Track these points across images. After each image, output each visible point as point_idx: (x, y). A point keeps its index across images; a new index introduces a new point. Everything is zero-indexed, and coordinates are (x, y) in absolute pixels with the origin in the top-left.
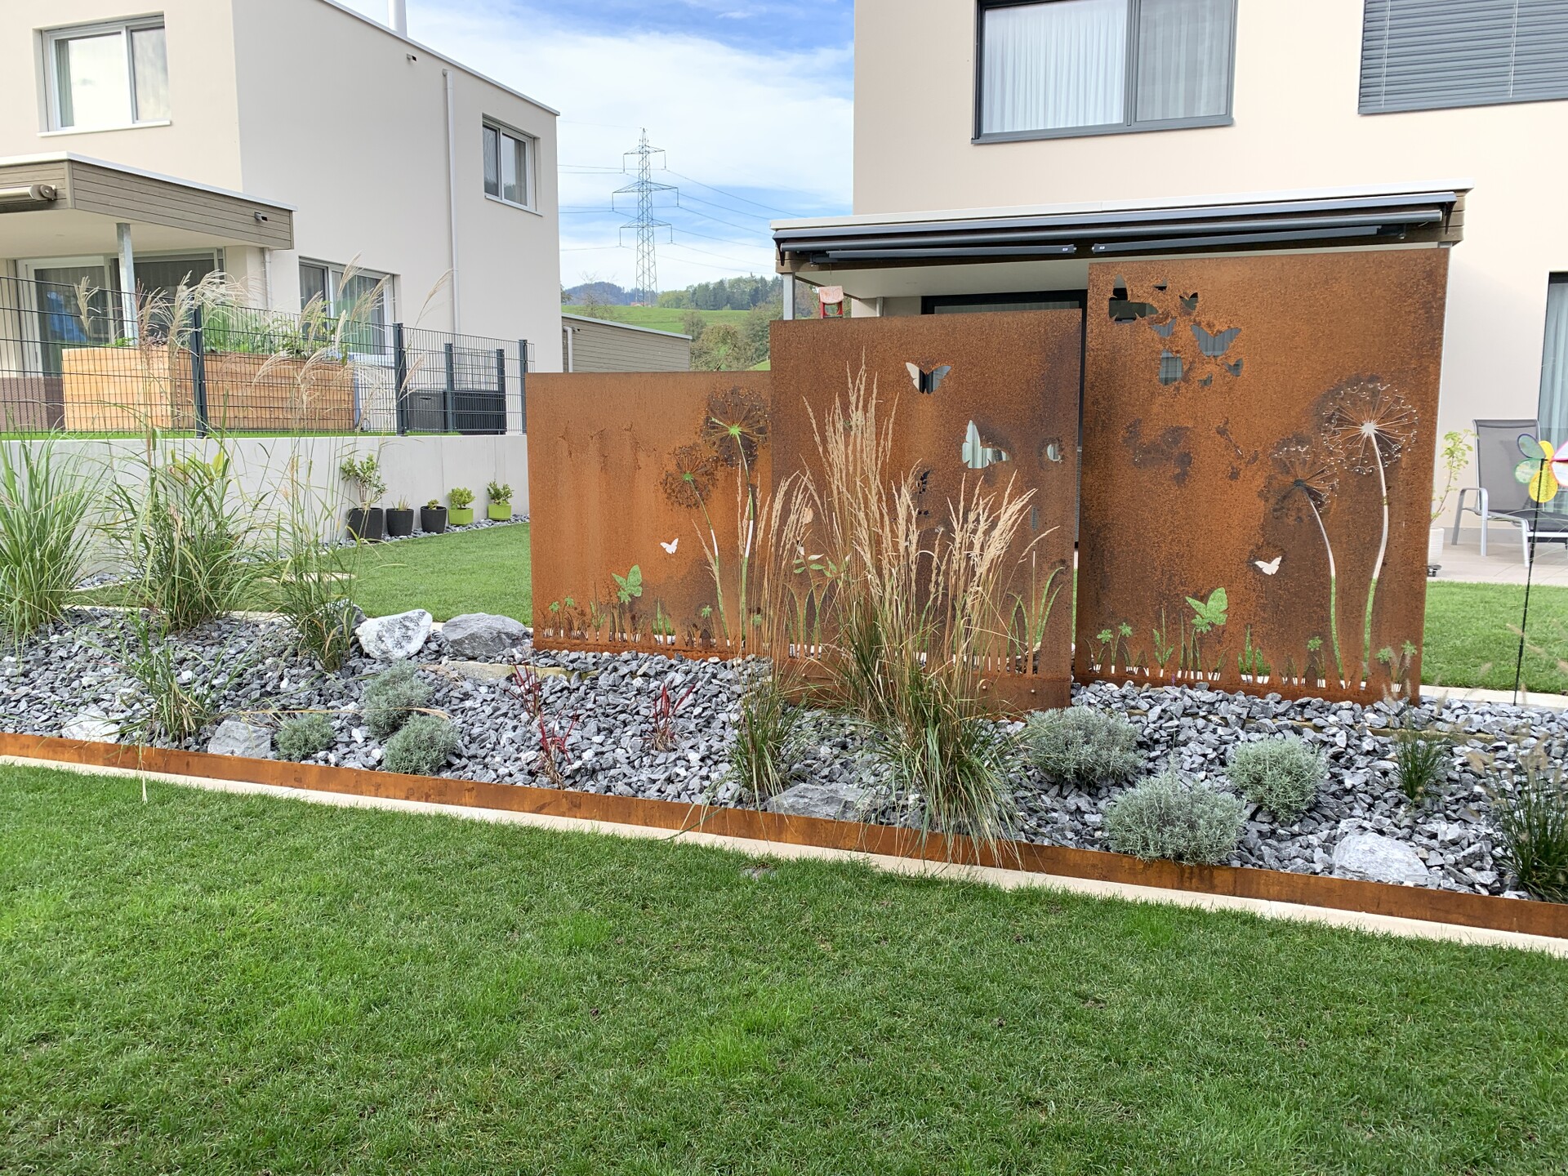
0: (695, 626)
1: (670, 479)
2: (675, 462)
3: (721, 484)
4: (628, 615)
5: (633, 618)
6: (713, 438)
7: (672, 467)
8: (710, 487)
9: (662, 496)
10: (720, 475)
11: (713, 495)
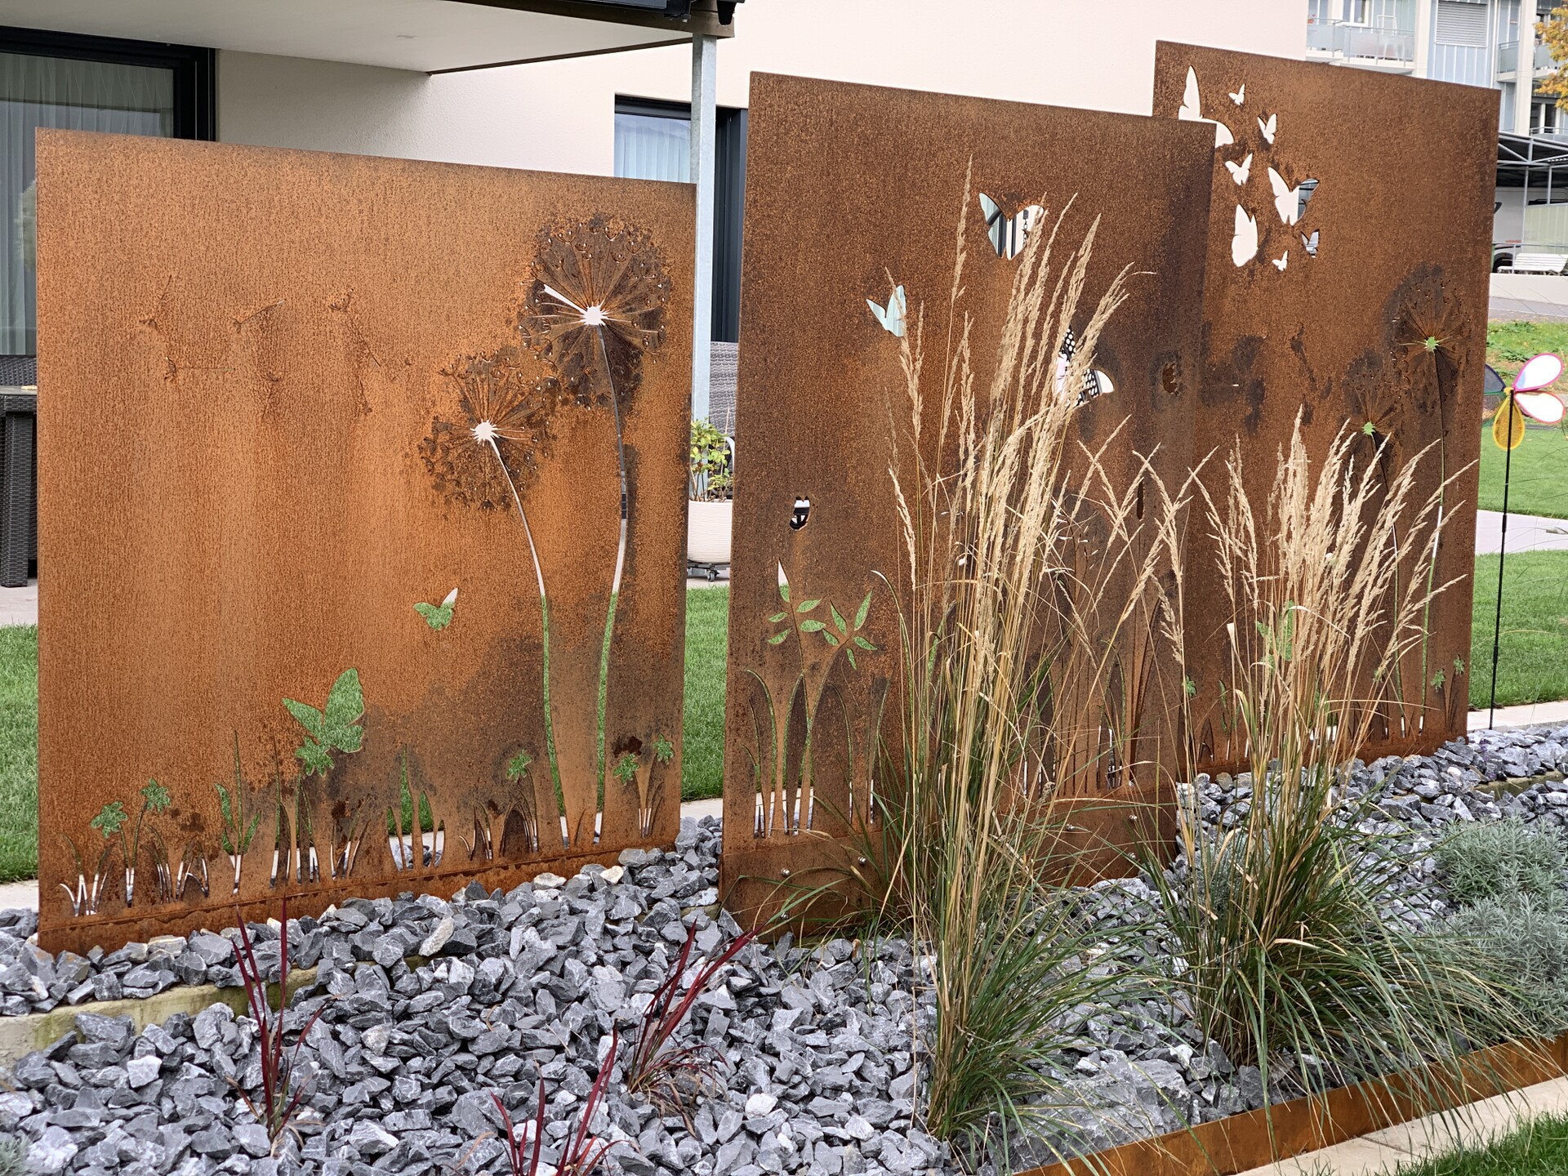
0: (492, 805)
1: (443, 438)
2: (456, 395)
3: (561, 447)
4: (326, 806)
5: (339, 811)
6: (546, 336)
7: (448, 407)
8: (538, 456)
9: (423, 482)
10: (559, 425)
11: (544, 476)
